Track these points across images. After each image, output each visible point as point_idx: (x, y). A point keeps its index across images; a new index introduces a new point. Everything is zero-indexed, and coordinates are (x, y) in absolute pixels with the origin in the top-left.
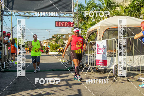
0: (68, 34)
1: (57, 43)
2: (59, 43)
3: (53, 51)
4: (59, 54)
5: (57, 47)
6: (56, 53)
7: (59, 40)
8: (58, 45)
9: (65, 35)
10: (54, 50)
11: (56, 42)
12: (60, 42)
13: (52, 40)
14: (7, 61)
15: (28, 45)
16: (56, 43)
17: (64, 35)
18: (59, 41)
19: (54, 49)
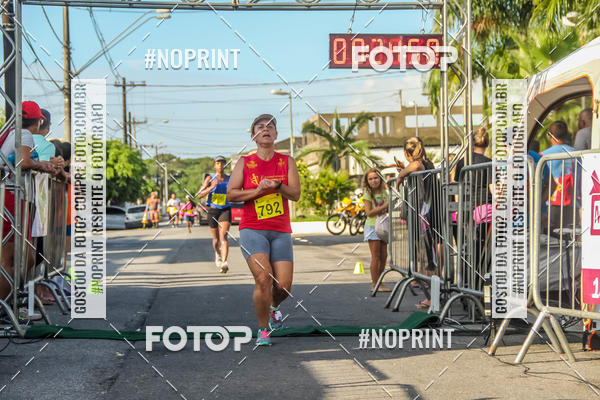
0: (403, 107)
1: (337, 167)
2: (347, 167)
3: (312, 212)
4: (347, 231)
5: (333, 191)
6: (331, 223)
7: (344, 148)
8: (341, 175)
9: (384, 115)
10: (318, 207)
11: (331, 159)
12: (352, 160)
13: (304, 149)
14: (46, 276)
15: (162, 180)
16: (328, 163)
17: (378, 114)
18: (346, 154)
19: (319, 201)
